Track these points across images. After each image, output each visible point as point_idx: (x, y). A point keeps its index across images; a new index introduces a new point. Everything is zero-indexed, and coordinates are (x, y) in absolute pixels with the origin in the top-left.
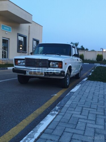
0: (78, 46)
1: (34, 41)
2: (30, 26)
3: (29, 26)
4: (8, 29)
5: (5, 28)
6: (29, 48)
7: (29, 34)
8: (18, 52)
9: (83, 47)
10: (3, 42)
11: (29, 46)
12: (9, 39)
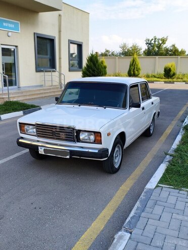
0: (167, 42)
1: (71, 45)
2: (62, 14)
3: (60, 15)
4: (12, 26)
5: (4, 24)
6: (62, 60)
7: (60, 31)
8: (37, 71)
9: (176, 46)
10: (3, 55)
11: (62, 57)
12: (16, 46)
